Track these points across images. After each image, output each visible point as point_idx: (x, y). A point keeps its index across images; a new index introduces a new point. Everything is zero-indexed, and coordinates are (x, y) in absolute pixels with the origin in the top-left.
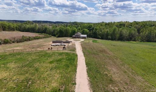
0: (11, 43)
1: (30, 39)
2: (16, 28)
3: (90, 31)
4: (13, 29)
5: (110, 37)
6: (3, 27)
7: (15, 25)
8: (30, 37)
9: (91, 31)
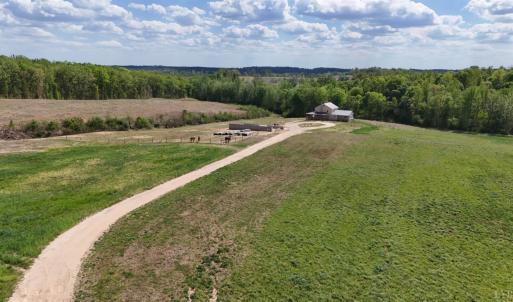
0: (149, 128)
1: (202, 120)
2: (188, 89)
3: (388, 100)
4: (178, 94)
5: (453, 120)
6: (152, 87)
7: (186, 81)
8: (203, 116)
9: (395, 98)
